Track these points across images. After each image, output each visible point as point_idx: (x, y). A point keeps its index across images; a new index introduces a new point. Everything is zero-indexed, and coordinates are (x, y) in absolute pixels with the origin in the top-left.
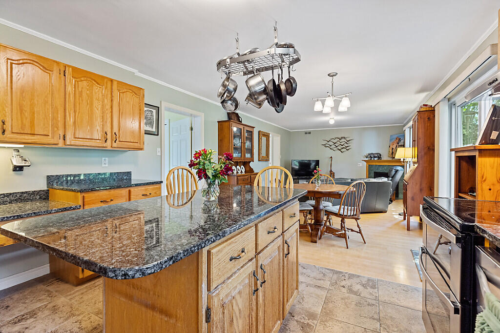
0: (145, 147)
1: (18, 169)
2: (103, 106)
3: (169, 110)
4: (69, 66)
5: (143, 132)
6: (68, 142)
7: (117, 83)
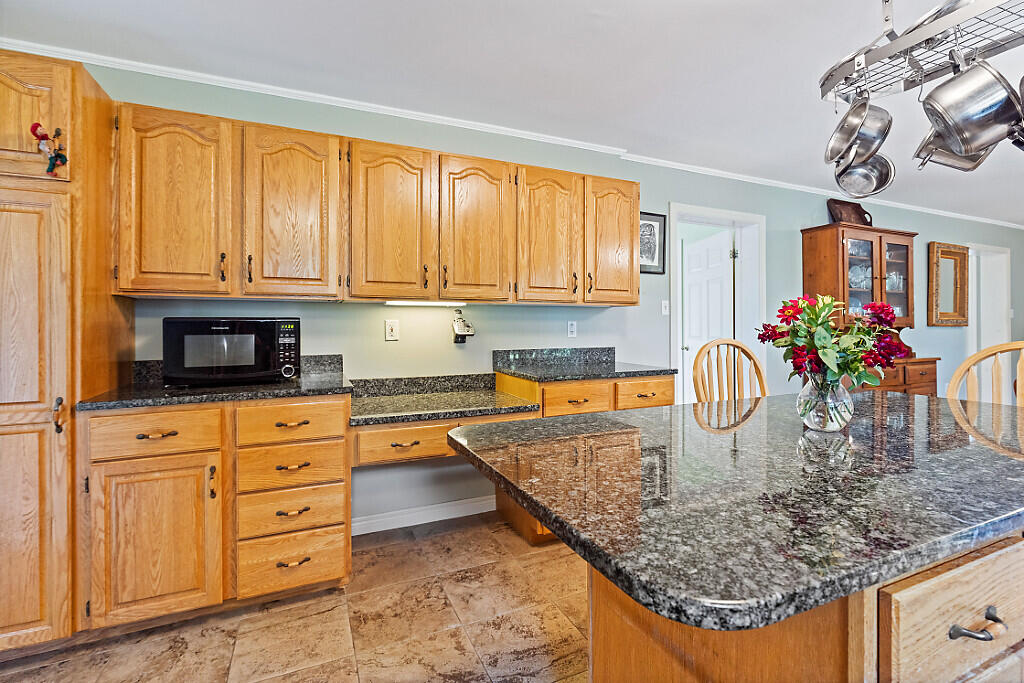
0: (641, 299)
1: (460, 339)
2: (571, 227)
3: (682, 218)
4: (522, 166)
5: (637, 269)
6: (520, 297)
7: (593, 181)
